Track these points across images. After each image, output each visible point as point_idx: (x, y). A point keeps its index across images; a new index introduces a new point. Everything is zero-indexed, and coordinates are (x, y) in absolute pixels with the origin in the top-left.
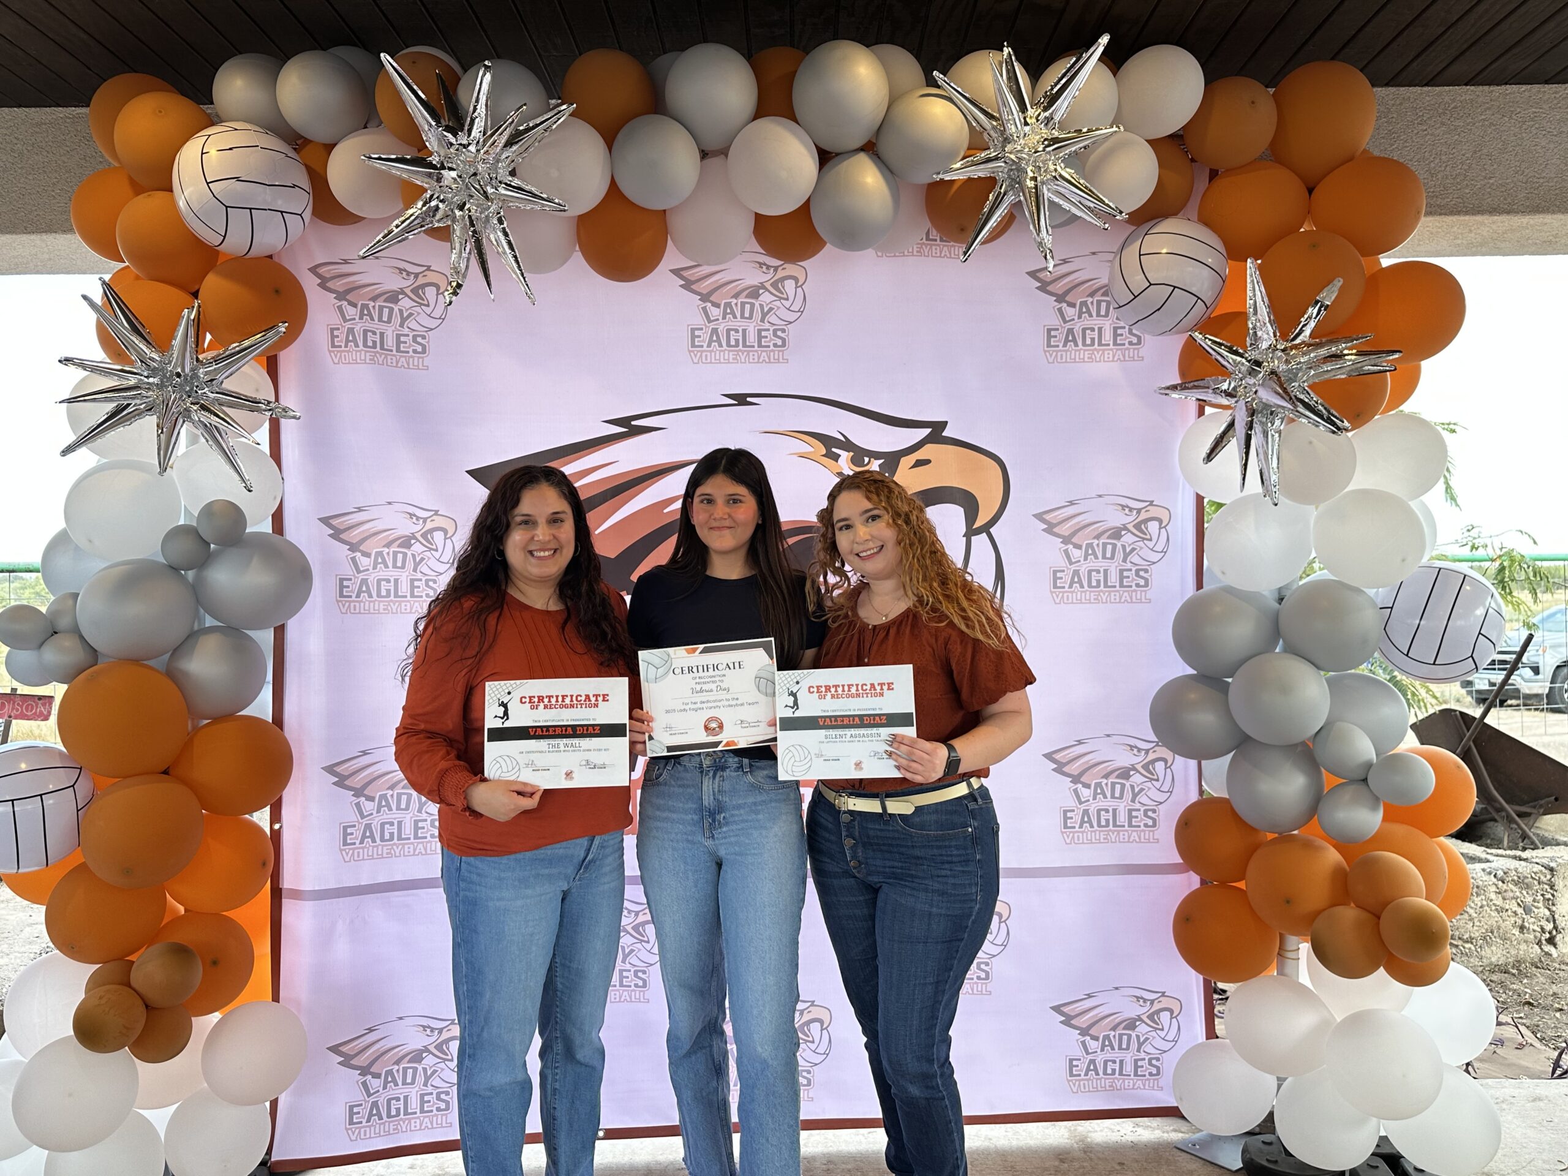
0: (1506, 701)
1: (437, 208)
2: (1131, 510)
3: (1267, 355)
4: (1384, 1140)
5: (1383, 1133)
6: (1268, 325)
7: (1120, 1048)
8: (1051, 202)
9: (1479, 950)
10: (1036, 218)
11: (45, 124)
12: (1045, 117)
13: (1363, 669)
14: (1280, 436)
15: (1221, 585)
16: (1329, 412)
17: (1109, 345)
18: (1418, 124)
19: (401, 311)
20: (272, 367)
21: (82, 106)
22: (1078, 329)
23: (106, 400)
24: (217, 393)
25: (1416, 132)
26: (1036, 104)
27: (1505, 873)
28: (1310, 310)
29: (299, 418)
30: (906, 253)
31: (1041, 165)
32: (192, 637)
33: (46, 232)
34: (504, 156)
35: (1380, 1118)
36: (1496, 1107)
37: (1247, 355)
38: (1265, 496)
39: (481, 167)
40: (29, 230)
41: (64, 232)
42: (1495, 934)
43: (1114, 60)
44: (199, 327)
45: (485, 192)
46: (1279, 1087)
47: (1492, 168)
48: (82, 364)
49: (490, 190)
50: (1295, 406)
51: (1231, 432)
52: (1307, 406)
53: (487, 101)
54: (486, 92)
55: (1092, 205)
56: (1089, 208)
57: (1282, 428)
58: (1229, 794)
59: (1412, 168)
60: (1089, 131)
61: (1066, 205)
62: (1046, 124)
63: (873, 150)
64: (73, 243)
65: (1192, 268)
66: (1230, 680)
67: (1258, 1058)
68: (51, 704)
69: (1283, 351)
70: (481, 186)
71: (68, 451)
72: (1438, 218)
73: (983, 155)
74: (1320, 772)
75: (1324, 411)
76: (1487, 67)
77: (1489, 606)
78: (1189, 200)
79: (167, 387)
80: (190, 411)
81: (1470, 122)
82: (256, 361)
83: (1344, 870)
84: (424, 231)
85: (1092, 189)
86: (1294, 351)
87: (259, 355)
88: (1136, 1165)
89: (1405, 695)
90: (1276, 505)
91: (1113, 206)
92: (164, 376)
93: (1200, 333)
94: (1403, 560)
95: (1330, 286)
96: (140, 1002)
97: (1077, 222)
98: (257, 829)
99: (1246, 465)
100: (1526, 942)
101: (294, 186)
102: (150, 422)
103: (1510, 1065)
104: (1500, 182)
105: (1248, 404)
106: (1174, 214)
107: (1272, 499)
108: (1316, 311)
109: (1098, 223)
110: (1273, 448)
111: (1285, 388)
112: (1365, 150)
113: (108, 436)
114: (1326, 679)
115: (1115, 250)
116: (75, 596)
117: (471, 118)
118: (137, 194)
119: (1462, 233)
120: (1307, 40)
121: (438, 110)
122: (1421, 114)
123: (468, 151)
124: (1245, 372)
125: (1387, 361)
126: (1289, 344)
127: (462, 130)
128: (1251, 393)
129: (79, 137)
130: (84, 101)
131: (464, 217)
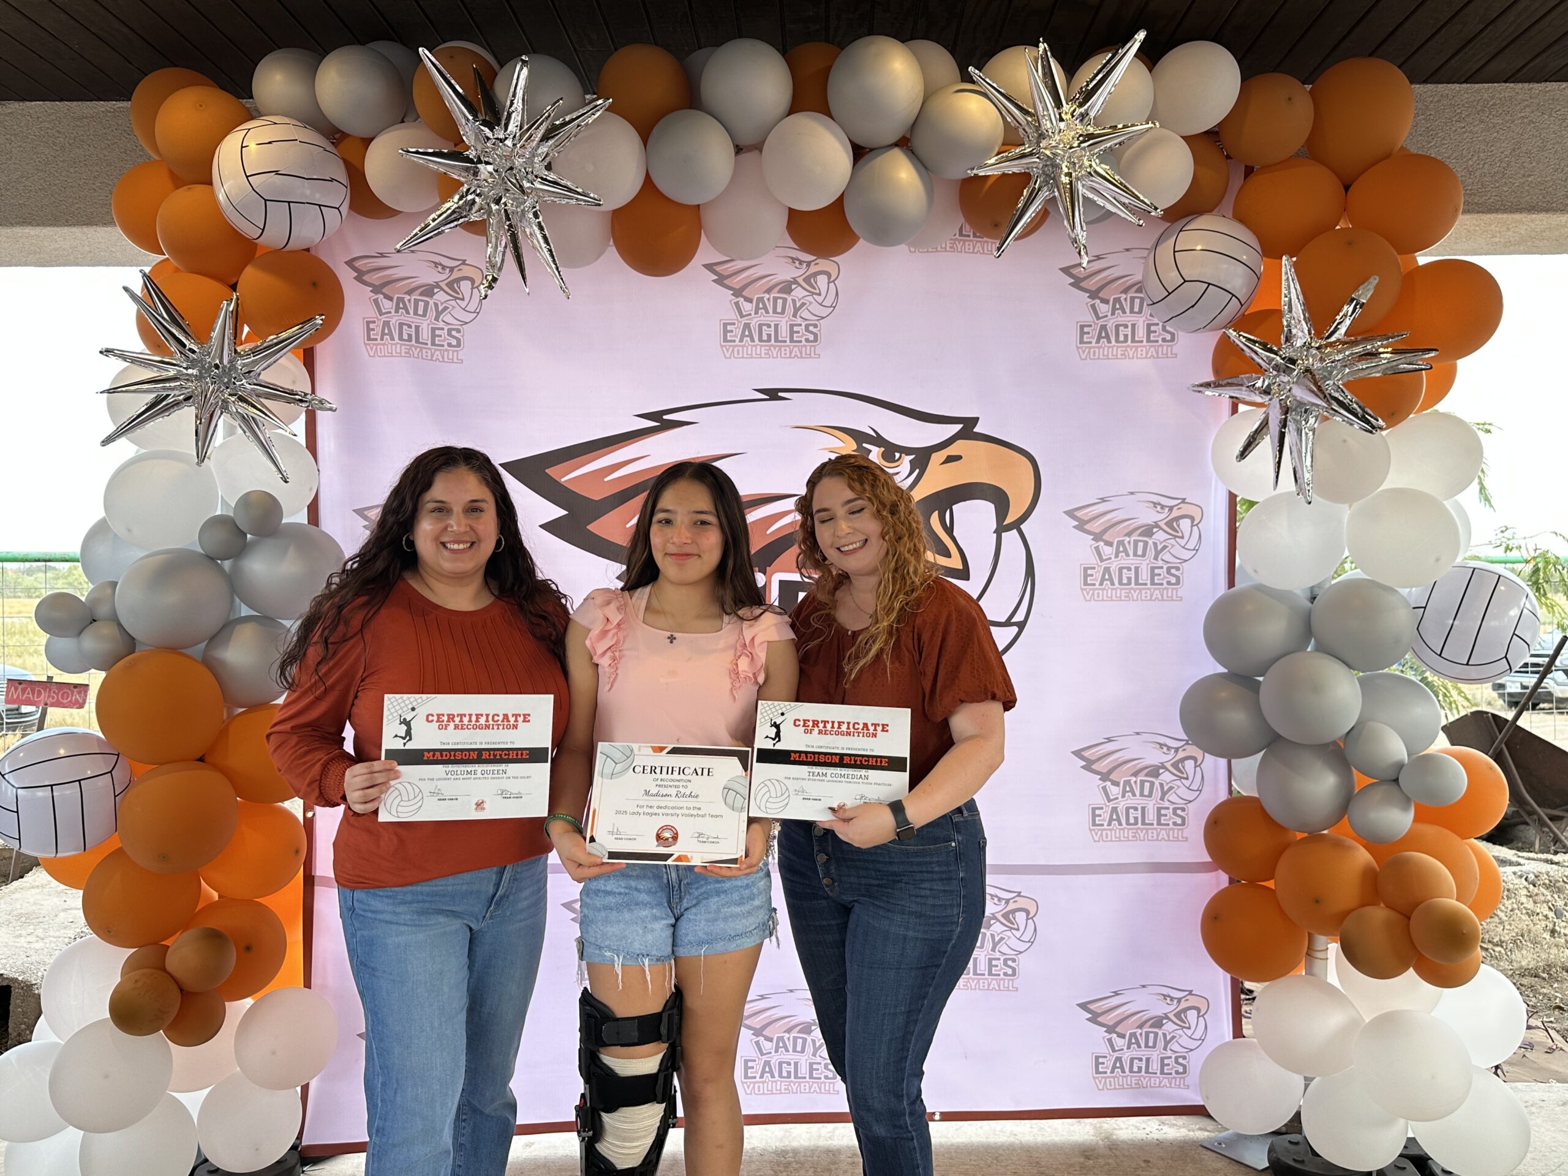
0: (1538, 704)
1: (473, 202)
2: (1163, 507)
3: (1301, 352)
4: (1412, 1141)
5: (1411, 1135)
6: (1303, 322)
7: (1147, 1046)
8: (1085, 198)
9: (1509, 953)
10: (1070, 214)
11: (86, 118)
12: (1081, 114)
13: (1395, 669)
14: (1314, 434)
15: (1252, 583)
16: (1363, 410)
17: (1142, 342)
18: (1456, 121)
19: (436, 305)
20: (309, 360)
21: (123, 100)
22: (1111, 325)
23: (144, 391)
24: (255, 384)
25: (1454, 129)
26: (1071, 100)
27: (1536, 877)
28: (1346, 307)
29: (335, 410)
30: (939, 249)
31: (1076, 161)
32: (226, 629)
33: (87, 224)
34: (539, 151)
35: (1407, 1119)
36: (1525, 1111)
37: (1281, 353)
38: (1298, 494)
39: (518, 162)
40: (70, 223)
41: (105, 224)
42: (1526, 937)
43: (1150, 56)
44: (237, 319)
45: (521, 186)
46: (1306, 1087)
47: (1531, 166)
48: (122, 356)
49: (526, 185)
50: (1330, 404)
51: (1264, 430)
52: (1341, 404)
53: (524, 95)
54: (523, 87)
55: (1127, 201)
56: (1124, 204)
57: (1316, 426)
58: (1259, 793)
59: (1450, 165)
60: (1125, 127)
61: (1100, 202)
62: (1081, 120)
63: (907, 145)
64: (114, 236)
65: (1226, 265)
66: (1261, 679)
67: (1286, 1058)
68: (86, 692)
69: (1318, 348)
70: (517, 180)
71: (108, 440)
72: (1476, 216)
73: (1017, 151)
74: (1350, 772)
75: (1359, 409)
76: (1526, 64)
77: (1524, 607)
78: (1223, 197)
79: (205, 378)
80: (228, 402)
81: (1509, 120)
82: (293, 353)
83: (1374, 870)
84: (462, 226)
85: (1127, 185)
86: (1329, 349)
87: (297, 347)
88: (1161, 1162)
90: (1310, 503)
91: (1148, 203)
92: (203, 367)
93: (1235, 331)
94: (1437, 560)
95: (1366, 284)
96: (175, 987)
97: (1113, 217)
98: (289, 816)
99: (1279, 463)
100: (1557, 946)
101: (332, 180)
102: (188, 412)
103: (1540, 1069)
104: (1539, 180)
105: (1282, 402)
106: (1209, 211)
107: (1305, 497)
108: (1351, 309)
109: (1133, 219)
110: (1307, 445)
111: (1320, 386)
112: (1402, 147)
113: (147, 426)
114: (1358, 679)
115: (1149, 247)
116: (114, 585)
117: (508, 112)
118: (177, 187)
119: (1500, 232)
120: (1344, 38)
121: (476, 105)
122: (1459, 111)
123: (505, 145)
124: (1279, 370)
125: (1423, 360)
126: (1324, 342)
127: (499, 125)
128: (1285, 391)
129: (120, 131)
130: (126, 95)
131: (500, 211)
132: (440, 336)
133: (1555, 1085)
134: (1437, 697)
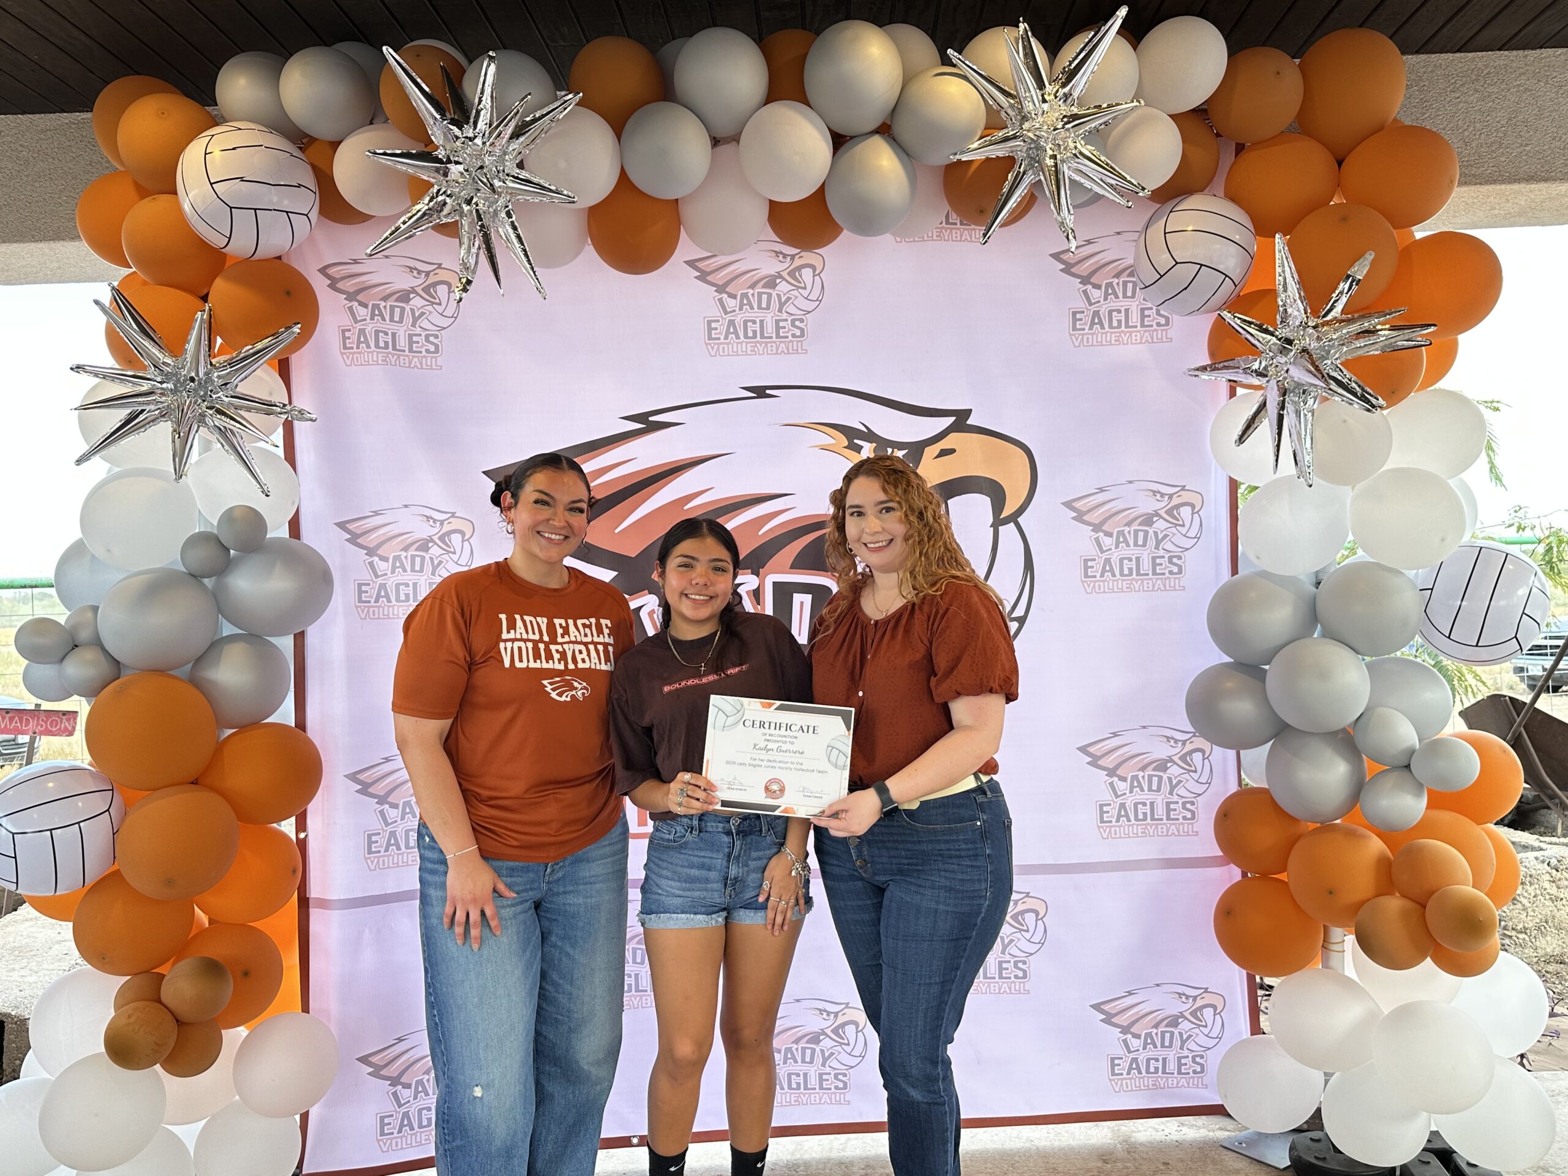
0: (1561, 687)
1: (445, 204)
2: (1162, 495)
3: (1298, 332)
4: (1435, 1135)
5: (1434, 1128)
6: (1299, 301)
7: (1163, 1046)
8: (1072, 181)
9: (1533, 940)
10: (1056, 197)
11: (50, 130)
12: (1064, 94)
13: (1405, 653)
14: (1313, 415)
15: (1256, 570)
16: (1363, 389)
17: (1136, 327)
18: (1451, 91)
19: (412, 310)
20: (284, 369)
21: (87, 111)
22: (1103, 311)
23: (119, 407)
24: (232, 397)
25: (1449, 99)
26: (1054, 81)
27: (1559, 861)
28: (1342, 285)
29: (315, 420)
30: (926, 238)
31: (1061, 143)
32: (215, 646)
33: (54, 240)
34: (511, 149)
35: (1430, 1112)
36: (1551, 1100)
37: (1277, 333)
38: (1299, 477)
39: (488, 160)
40: (36, 238)
41: (71, 239)
43: (1134, 33)
44: (211, 329)
45: (491, 185)
46: (1326, 1082)
47: (1528, 135)
48: (92, 371)
49: (497, 183)
50: (1328, 384)
51: (1263, 412)
52: (1339, 383)
53: (492, 92)
54: (491, 84)
55: (1114, 182)
56: (1111, 186)
57: (1315, 407)
58: (1269, 785)
59: (1445, 137)
60: (1109, 106)
61: (1088, 184)
62: (1065, 101)
63: (889, 132)
64: (80, 251)
65: (1219, 245)
66: (1267, 667)
67: (1303, 1054)
68: (75, 719)
69: (1314, 327)
70: (487, 179)
71: (82, 460)
72: (1473, 188)
73: (1000, 134)
74: (1361, 759)
75: (1358, 389)
76: (1520, 31)
77: (1534, 586)
78: (1214, 176)
79: (181, 392)
80: (205, 416)
81: (1505, 88)
82: (269, 364)
83: (1387, 859)
84: (433, 228)
85: (1113, 165)
86: (1325, 328)
87: (271, 358)
88: (1181, 1165)
89: (1450, 681)
90: (1310, 486)
91: (1135, 183)
92: (178, 380)
93: (1229, 312)
94: (1443, 540)
95: (1361, 260)
96: (169, 1017)
97: (1100, 201)
98: (284, 837)
99: (1278, 446)
101: (299, 186)
102: (164, 429)
104: (1537, 149)
105: (1280, 384)
106: (1201, 190)
107: (1306, 480)
108: (1347, 286)
109: (1118, 199)
110: (1306, 428)
111: (1317, 366)
112: (1395, 119)
113: (119, 444)
114: (1366, 663)
115: (1139, 230)
116: (95, 609)
117: (477, 110)
118: (142, 197)
119: (1499, 204)
120: (1333, 8)
121: (443, 104)
122: (1453, 81)
123: (475, 144)
124: (1276, 351)
125: (1421, 336)
126: (1320, 321)
127: (467, 123)
128: (1283, 372)
129: (84, 143)
130: (86, 105)
131: (472, 212)
132: (418, 342)
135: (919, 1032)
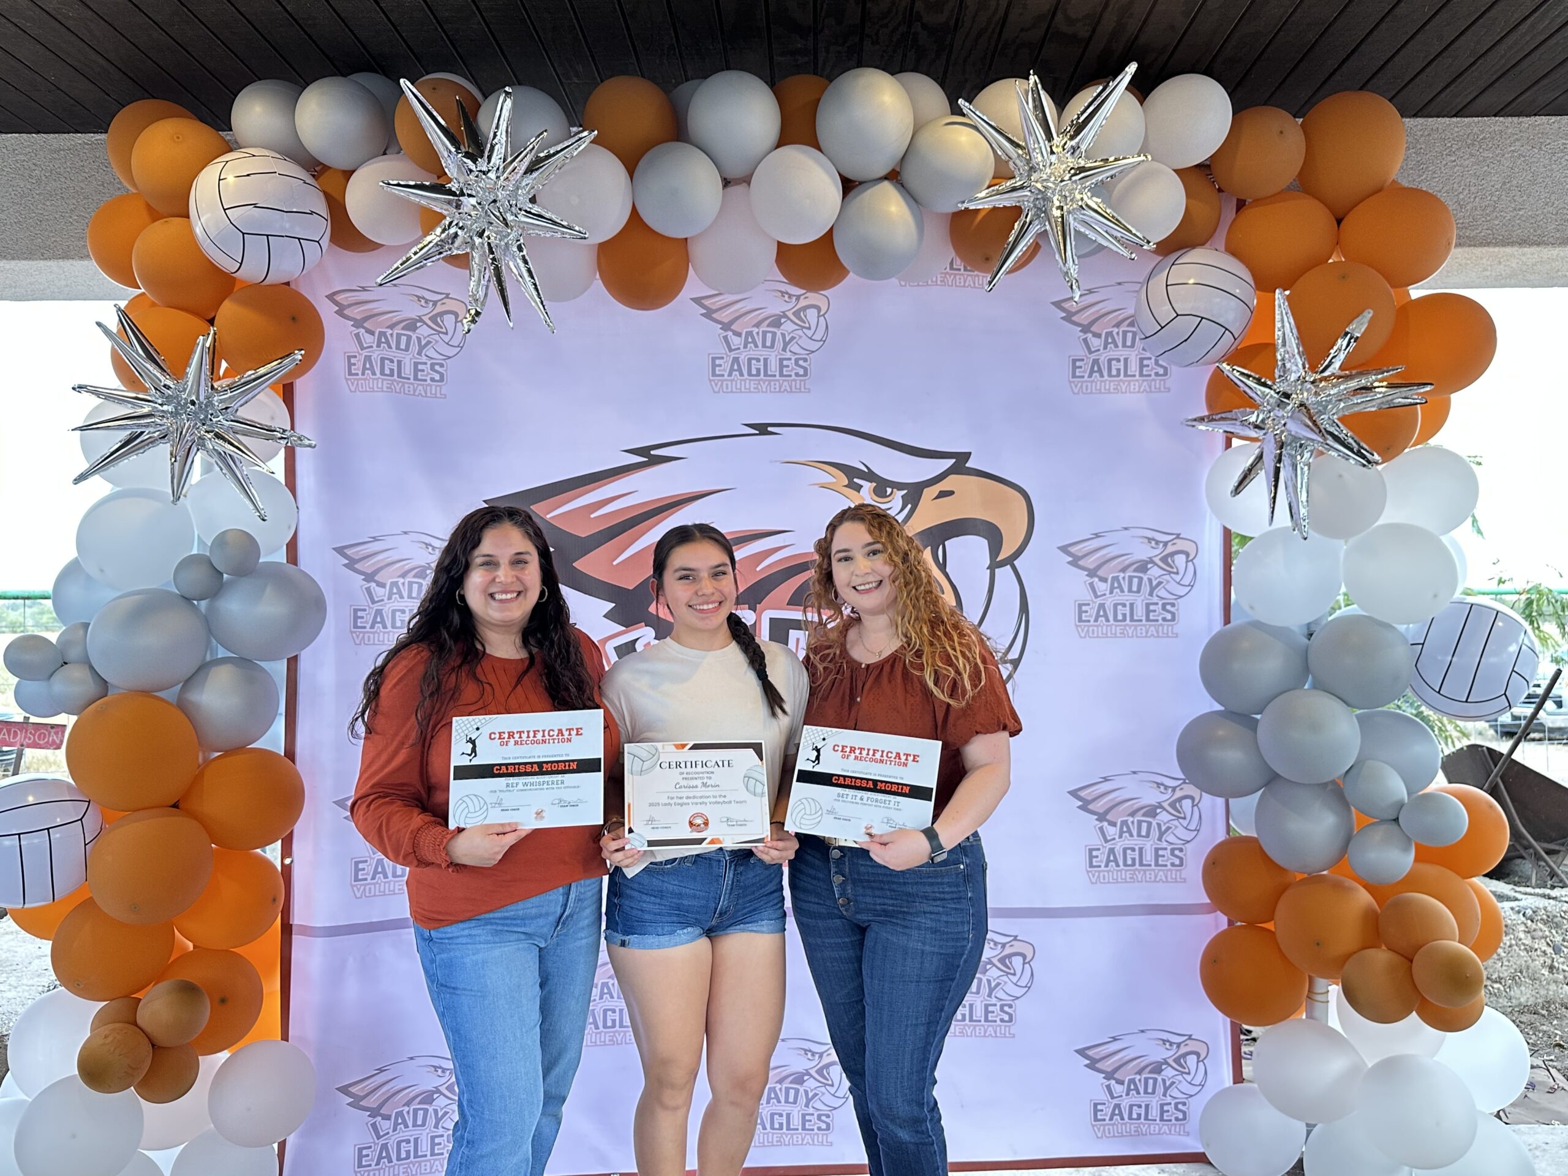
0: (1532, 735)
1: (456, 235)
2: (1157, 542)
3: (1295, 386)
6: (1297, 356)
7: (1146, 1092)
8: (1077, 232)
9: (1508, 990)
10: (1062, 248)
11: (63, 150)
12: (1072, 147)
13: (1391, 707)
14: (1309, 469)
15: (1248, 620)
16: (1358, 444)
17: (1134, 376)
18: (1447, 155)
19: (419, 339)
20: (288, 394)
21: (101, 133)
22: (1103, 358)
23: (119, 428)
24: (232, 421)
25: (1444, 162)
26: (1062, 133)
27: (1534, 912)
28: (1340, 341)
29: (314, 447)
30: (930, 283)
31: (1067, 194)
32: (203, 668)
33: (63, 258)
34: (524, 184)
35: (1412, 1166)
36: (1529, 1154)
37: (1275, 387)
38: (1294, 530)
39: (501, 194)
40: (45, 256)
41: (81, 258)
42: (1524, 974)
43: (1142, 88)
44: (215, 355)
45: (504, 219)
46: (1309, 1133)
47: (1521, 199)
48: (96, 392)
49: (510, 218)
50: (1325, 439)
51: (1259, 464)
52: (1336, 439)
53: (507, 128)
54: (506, 119)
55: (1119, 235)
56: (1116, 238)
57: (1311, 460)
58: (1258, 834)
59: (1442, 199)
60: (1116, 160)
61: (1092, 236)
62: (1072, 153)
63: (896, 178)
64: (89, 269)
65: (1219, 299)
66: (1258, 717)
67: (1288, 1105)
68: (63, 732)
69: (1313, 382)
70: (500, 213)
71: (81, 478)
72: (1467, 249)
73: (1008, 184)
74: (1350, 811)
75: (1354, 444)
76: (1516, 98)
77: (1523, 643)
78: (1215, 231)
79: (181, 415)
80: (204, 439)
81: (1499, 154)
82: (272, 388)
83: (1374, 912)
84: (443, 258)
85: (1119, 218)
86: (1323, 383)
87: (275, 382)
90: (1305, 539)
91: (1141, 236)
92: (179, 403)
93: (1228, 365)
94: (1435, 596)
95: (1360, 317)
96: (145, 1041)
97: (1105, 251)
98: (267, 864)
99: (1274, 498)
100: (1555, 982)
101: (312, 213)
102: (163, 450)
103: (1541, 1110)
104: (1530, 213)
105: (1277, 437)
106: (1202, 244)
107: (1301, 533)
108: (1345, 343)
109: (1125, 252)
110: (1302, 480)
111: (1315, 421)
112: (1394, 181)
113: (121, 463)
114: (1356, 716)
115: (1141, 280)
116: (86, 626)
117: (491, 144)
118: (154, 220)
119: (1491, 266)
120: (1335, 70)
121: (458, 138)
122: (1449, 145)
123: (488, 178)
124: (1274, 405)
125: (1418, 394)
126: (1318, 376)
127: (482, 157)
128: (1280, 426)
129: (97, 164)
130: (102, 127)
131: (483, 244)
132: (423, 371)
133: (1559, 1127)
134: (1434, 731)
135: (905, 1073)
